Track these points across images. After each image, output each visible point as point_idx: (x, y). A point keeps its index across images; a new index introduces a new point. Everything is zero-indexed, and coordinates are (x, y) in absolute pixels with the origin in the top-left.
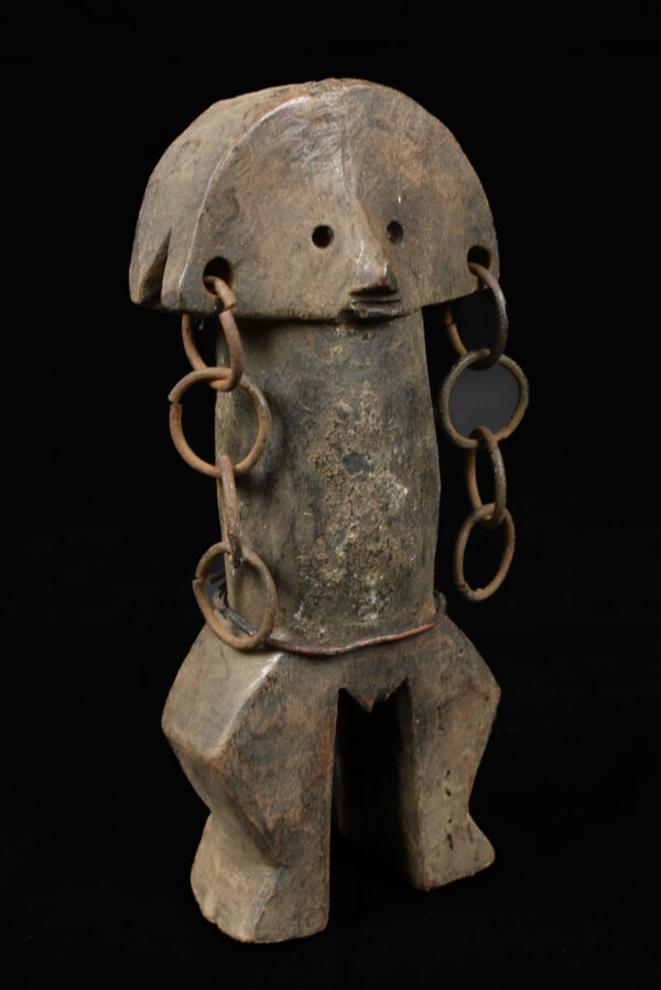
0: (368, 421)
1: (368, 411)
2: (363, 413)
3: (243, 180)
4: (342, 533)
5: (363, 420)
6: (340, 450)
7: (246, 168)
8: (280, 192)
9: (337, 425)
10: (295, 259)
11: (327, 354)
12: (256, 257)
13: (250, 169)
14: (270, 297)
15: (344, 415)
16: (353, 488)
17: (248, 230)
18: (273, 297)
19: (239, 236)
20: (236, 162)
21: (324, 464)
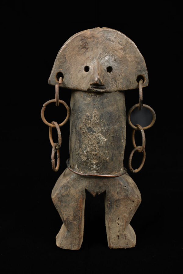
0: (94, 119)
1: (95, 116)
2: (93, 117)
3: (68, 53)
4: (86, 148)
5: (93, 119)
6: (86, 126)
7: (69, 49)
8: (78, 56)
9: (86, 119)
10: (79, 74)
11: (86, 100)
12: (69, 73)
13: (70, 50)
14: (72, 83)
15: (88, 117)
16: (89, 136)
17: (68, 66)
18: (73, 84)
19: (66, 67)
20: (67, 48)
21: (82, 129)
